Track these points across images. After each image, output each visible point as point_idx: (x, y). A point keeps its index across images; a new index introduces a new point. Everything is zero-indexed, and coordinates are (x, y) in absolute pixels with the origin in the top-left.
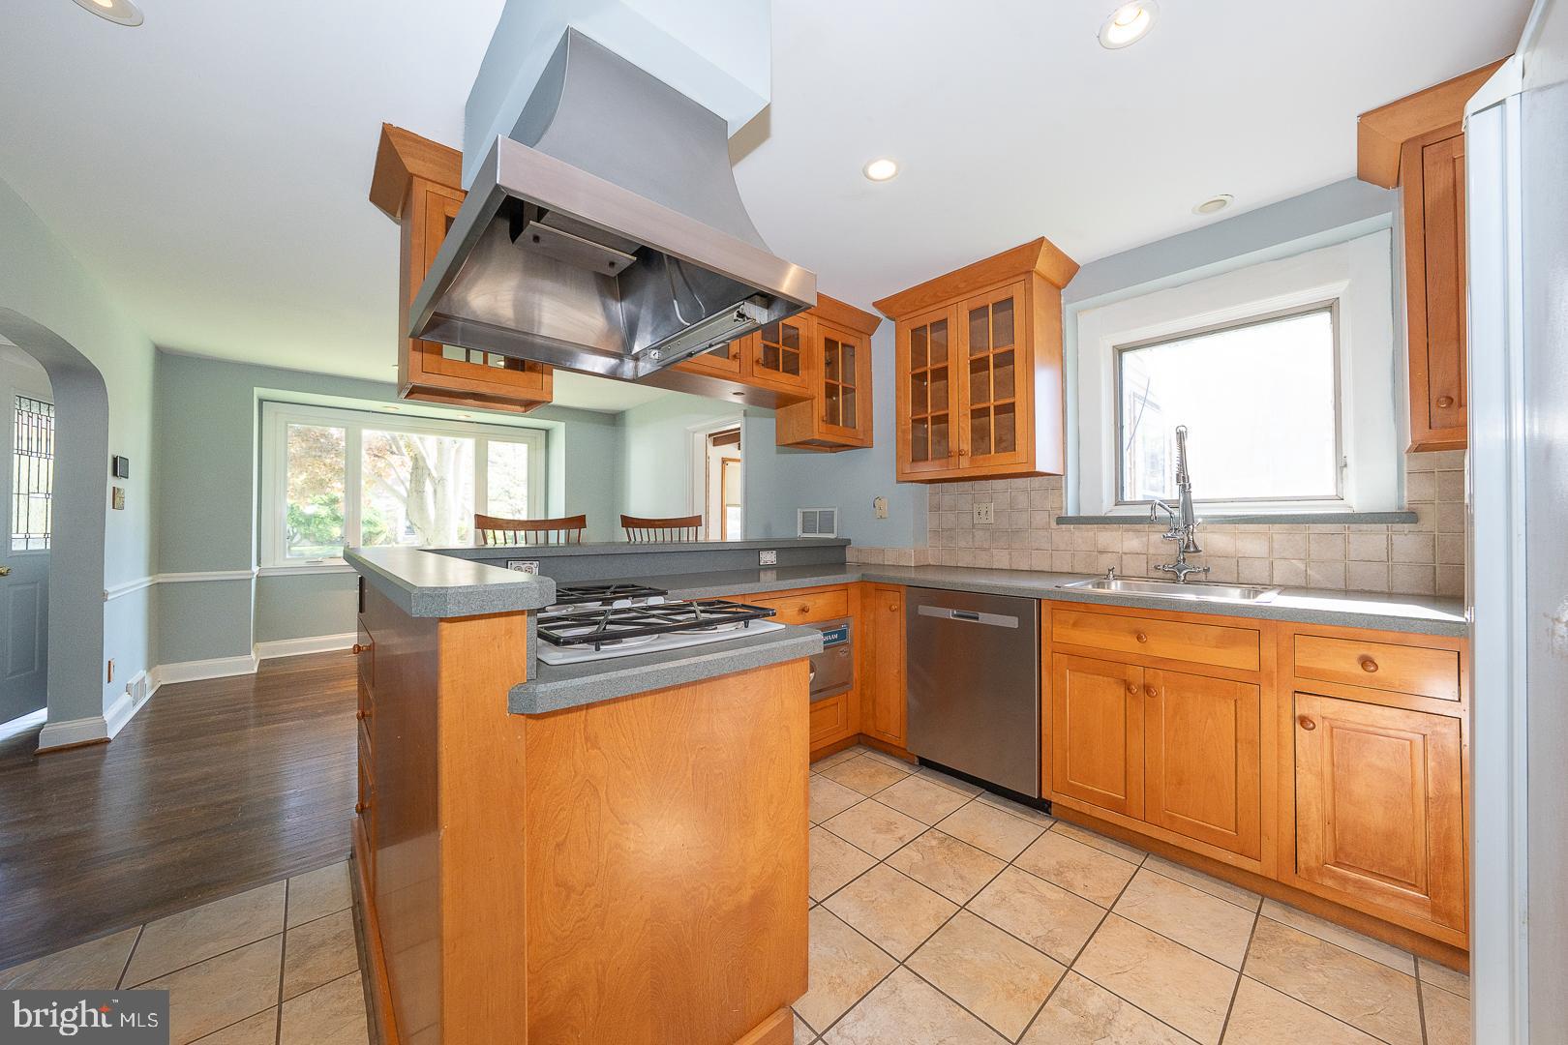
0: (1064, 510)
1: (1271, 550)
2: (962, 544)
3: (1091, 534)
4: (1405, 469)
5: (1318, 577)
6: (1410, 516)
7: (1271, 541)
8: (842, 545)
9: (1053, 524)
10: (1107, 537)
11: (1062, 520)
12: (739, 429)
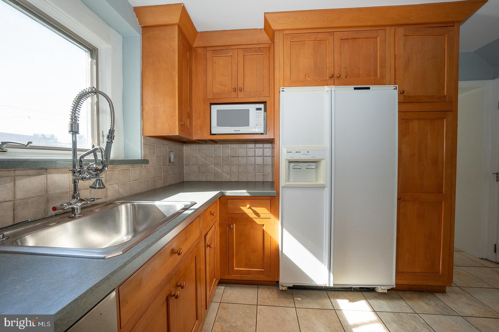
4: (143, 143)
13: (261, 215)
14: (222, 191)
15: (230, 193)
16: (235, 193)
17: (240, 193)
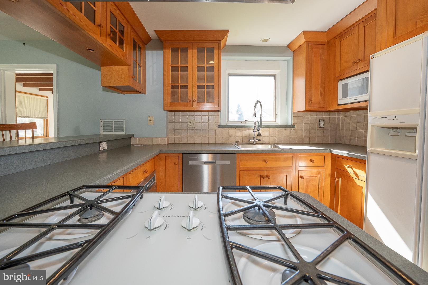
0: (219, 123)
1: (270, 134)
2: (183, 135)
3: (228, 131)
4: (293, 116)
5: (278, 141)
6: (293, 126)
7: (270, 132)
8: (129, 137)
9: (216, 128)
10: (232, 132)
11: (220, 126)
12: (51, 74)
13: (360, 177)
14: (331, 150)
15: (336, 152)
16: (339, 152)
17: (342, 153)
